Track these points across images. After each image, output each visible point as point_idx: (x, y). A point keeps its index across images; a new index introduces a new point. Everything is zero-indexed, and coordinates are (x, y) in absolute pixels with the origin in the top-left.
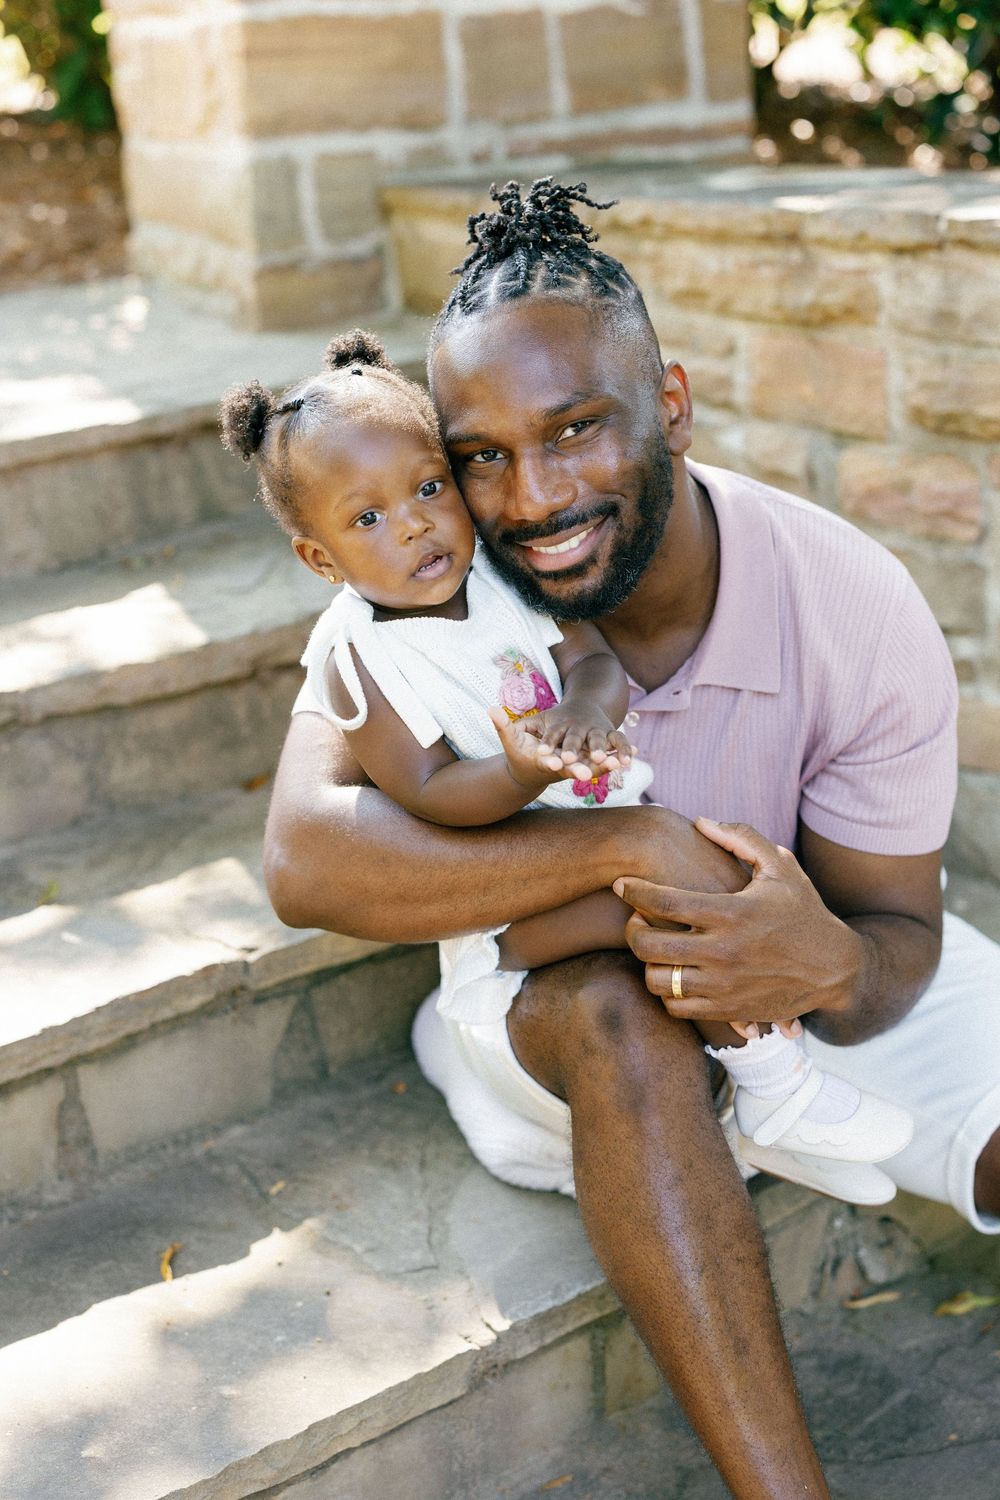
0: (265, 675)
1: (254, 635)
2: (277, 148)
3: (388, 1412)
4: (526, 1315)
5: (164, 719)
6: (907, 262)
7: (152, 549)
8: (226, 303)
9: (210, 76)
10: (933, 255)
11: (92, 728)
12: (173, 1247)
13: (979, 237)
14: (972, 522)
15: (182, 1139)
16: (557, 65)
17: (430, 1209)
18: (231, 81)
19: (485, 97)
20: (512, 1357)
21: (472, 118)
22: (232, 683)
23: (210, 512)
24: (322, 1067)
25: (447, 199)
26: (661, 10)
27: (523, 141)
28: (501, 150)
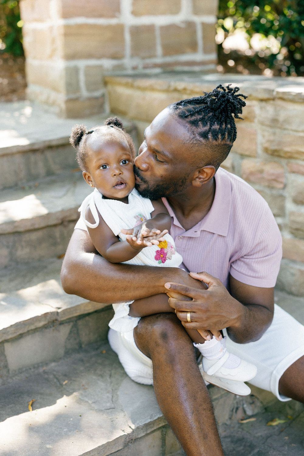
0: (66, 223)
1: (62, 211)
2: (73, 63)
3: (98, 454)
4: (142, 424)
5: (34, 236)
6: (264, 104)
7: (31, 184)
8: (56, 109)
9: (53, 41)
10: (271, 102)
11: (12, 238)
12: (33, 401)
13: (286, 97)
14: (281, 183)
15: (36, 366)
16: (158, 41)
17: (112, 390)
18: (60, 43)
19: (137, 49)
20: (137, 437)
21: (132, 56)
22: (55, 226)
23: (49, 173)
24: (80, 345)
25: (124, 80)
26: (190, 25)
27: (148, 64)
28: (141, 66)
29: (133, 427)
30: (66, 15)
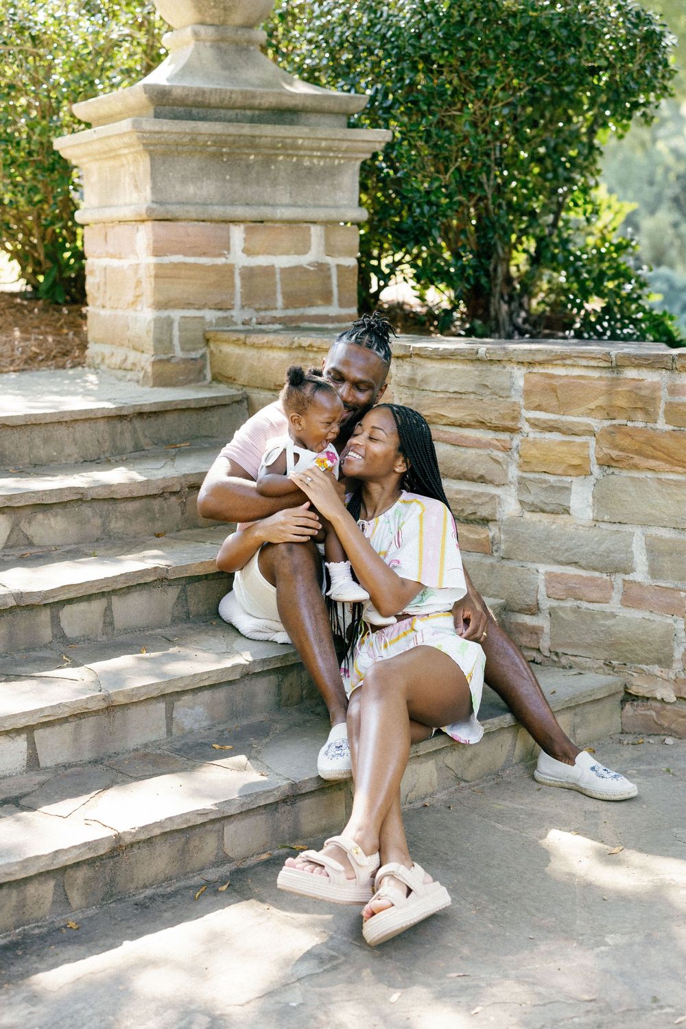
0: (166, 495)
1: (164, 479)
2: (165, 314)
3: (217, 676)
4: (259, 658)
5: (131, 507)
7: (118, 458)
8: (137, 375)
9: (139, 283)
11: (106, 506)
16: (279, 288)
17: (227, 643)
18: (148, 287)
19: (250, 298)
21: (243, 307)
22: (154, 496)
23: (138, 447)
24: (188, 613)
25: (234, 337)
27: (263, 318)
28: (254, 320)
29: (251, 659)
30: (157, 252)
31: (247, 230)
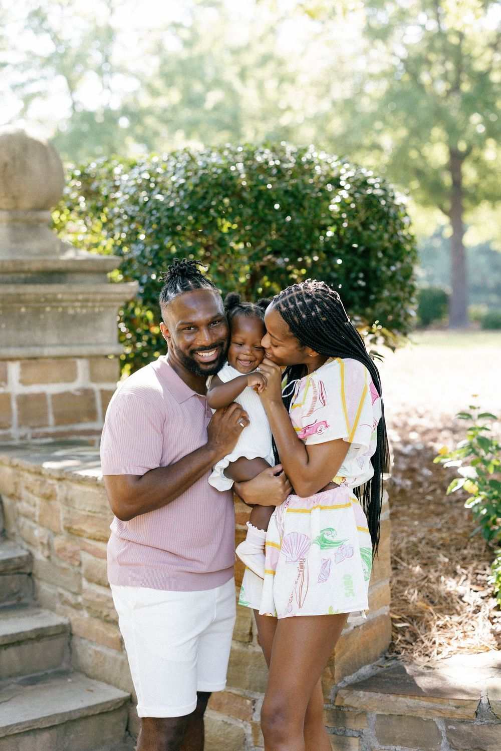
6: (60, 483)
14: (77, 560)
16: (50, 410)
19: (25, 419)
21: (20, 426)
26: (87, 393)
27: (37, 434)
28: (29, 436)
31: (23, 366)
